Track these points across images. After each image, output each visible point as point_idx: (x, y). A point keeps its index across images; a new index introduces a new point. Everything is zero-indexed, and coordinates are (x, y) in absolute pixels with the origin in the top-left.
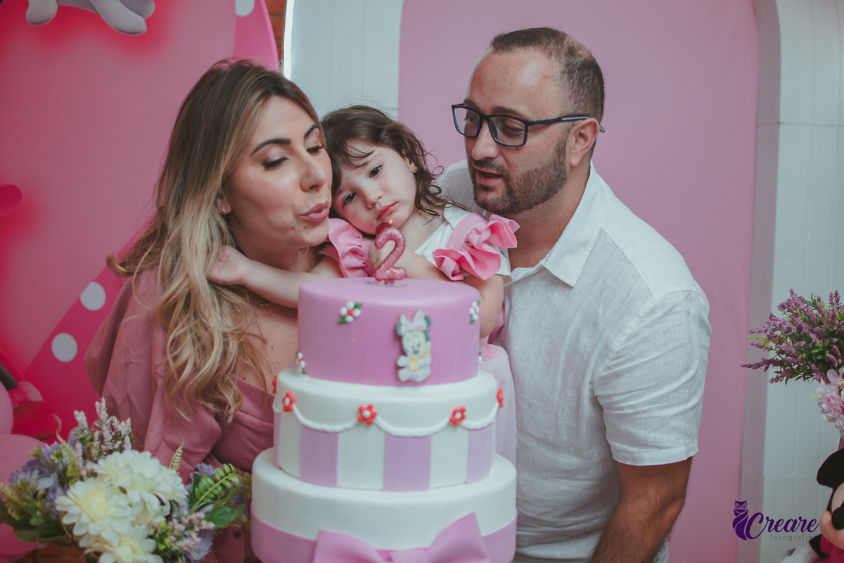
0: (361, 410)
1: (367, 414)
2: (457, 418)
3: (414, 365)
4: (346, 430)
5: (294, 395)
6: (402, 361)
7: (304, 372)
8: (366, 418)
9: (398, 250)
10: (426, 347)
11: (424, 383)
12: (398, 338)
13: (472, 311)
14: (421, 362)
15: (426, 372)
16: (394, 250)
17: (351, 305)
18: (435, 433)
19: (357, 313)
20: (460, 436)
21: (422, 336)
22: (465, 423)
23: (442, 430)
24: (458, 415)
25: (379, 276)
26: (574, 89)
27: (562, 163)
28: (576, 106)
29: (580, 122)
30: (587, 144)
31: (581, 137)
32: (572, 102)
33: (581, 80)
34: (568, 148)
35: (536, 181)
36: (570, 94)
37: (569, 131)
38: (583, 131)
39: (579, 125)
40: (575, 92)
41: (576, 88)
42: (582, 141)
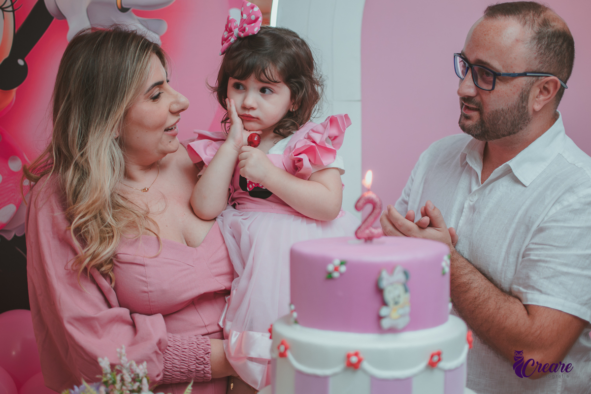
0: (348, 356)
1: (354, 359)
3: (395, 315)
4: (335, 375)
5: (288, 342)
6: (384, 311)
7: (297, 322)
8: (353, 364)
9: (377, 211)
10: (405, 298)
11: (403, 330)
12: (380, 291)
13: (444, 264)
14: (401, 311)
15: (406, 320)
16: (373, 211)
17: (337, 262)
18: (416, 375)
19: (343, 269)
20: (437, 377)
21: (400, 290)
22: (441, 364)
23: (422, 372)
24: (436, 358)
25: (359, 235)
26: (540, 52)
27: (525, 107)
28: (541, 65)
29: (543, 78)
30: (549, 96)
31: (545, 89)
32: (537, 62)
33: (548, 45)
34: (531, 97)
35: (502, 118)
36: (536, 55)
37: (532, 84)
38: (546, 86)
39: (543, 80)
40: (541, 54)
41: (542, 51)
42: (546, 93)
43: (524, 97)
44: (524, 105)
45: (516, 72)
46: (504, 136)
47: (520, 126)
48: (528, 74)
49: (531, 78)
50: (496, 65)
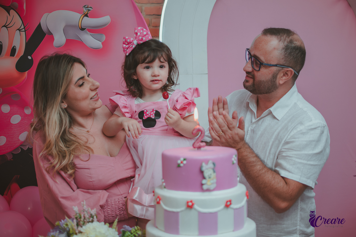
0: (188, 202)
1: (190, 204)
2: (228, 205)
3: (209, 183)
4: (182, 211)
5: (161, 197)
6: (204, 182)
7: (165, 187)
8: (190, 206)
10: (214, 175)
11: (214, 190)
12: (202, 172)
13: (233, 159)
14: (212, 181)
15: (214, 186)
16: (201, 135)
17: (182, 159)
18: (219, 211)
19: (185, 162)
20: (230, 212)
21: (211, 171)
22: (232, 206)
23: (222, 210)
24: (229, 203)
25: (195, 146)
26: (285, 56)
27: (275, 81)
28: (285, 62)
29: (285, 68)
30: (288, 78)
31: (286, 74)
32: (283, 60)
33: (290, 53)
34: (278, 76)
35: (263, 85)
36: (283, 57)
37: (279, 71)
38: (287, 72)
39: (285, 70)
40: (286, 57)
41: (287, 55)
42: (287, 76)
43: (275, 76)
44: (274, 80)
45: (272, 64)
46: (264, 93)
47: (272, 90)
48: (278, 66)
49: (279, 68)
50: (262, 58)
